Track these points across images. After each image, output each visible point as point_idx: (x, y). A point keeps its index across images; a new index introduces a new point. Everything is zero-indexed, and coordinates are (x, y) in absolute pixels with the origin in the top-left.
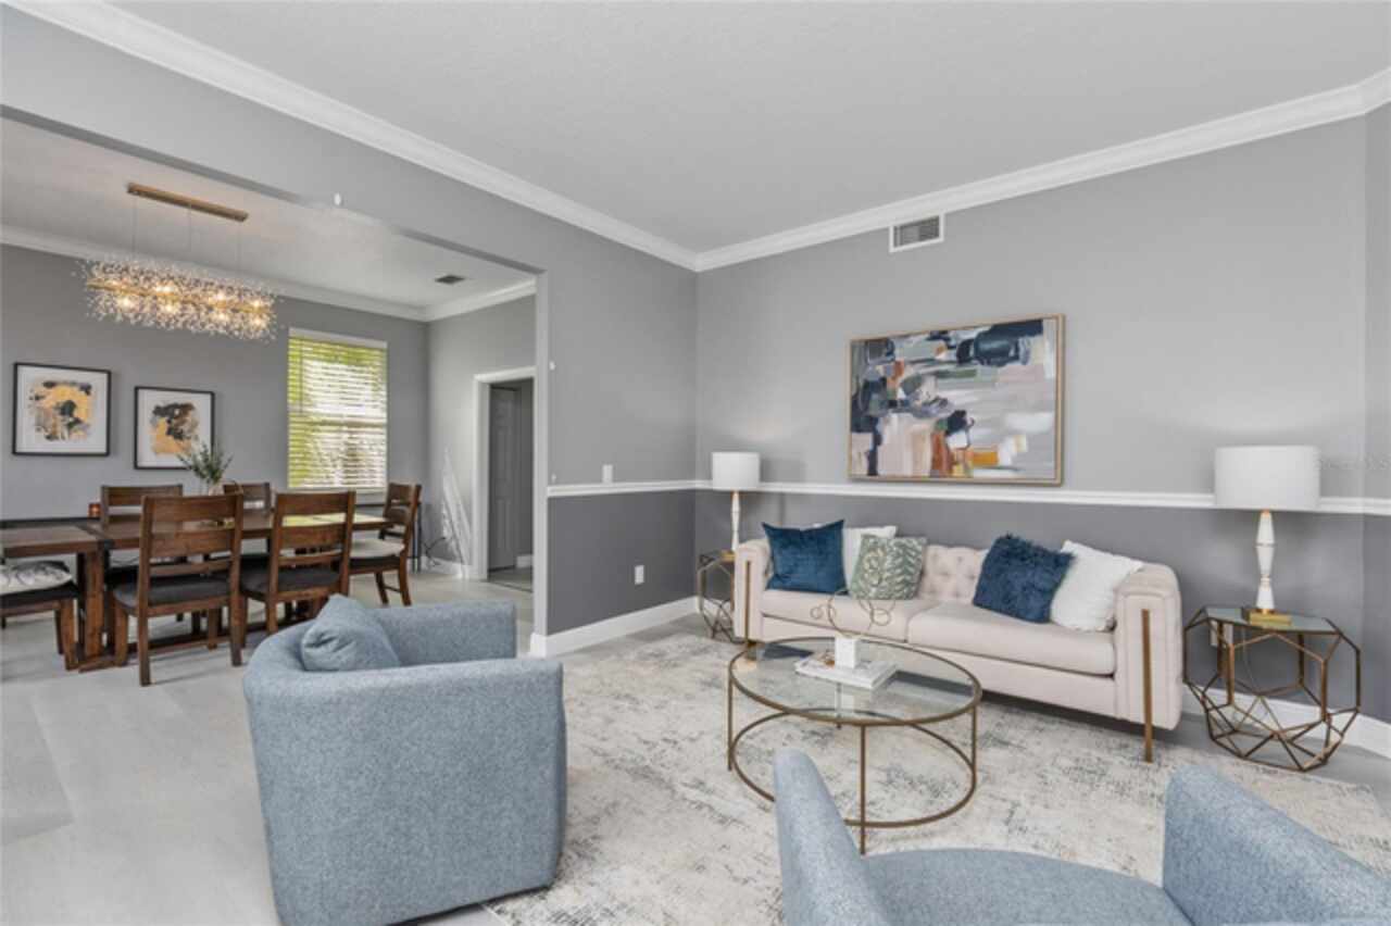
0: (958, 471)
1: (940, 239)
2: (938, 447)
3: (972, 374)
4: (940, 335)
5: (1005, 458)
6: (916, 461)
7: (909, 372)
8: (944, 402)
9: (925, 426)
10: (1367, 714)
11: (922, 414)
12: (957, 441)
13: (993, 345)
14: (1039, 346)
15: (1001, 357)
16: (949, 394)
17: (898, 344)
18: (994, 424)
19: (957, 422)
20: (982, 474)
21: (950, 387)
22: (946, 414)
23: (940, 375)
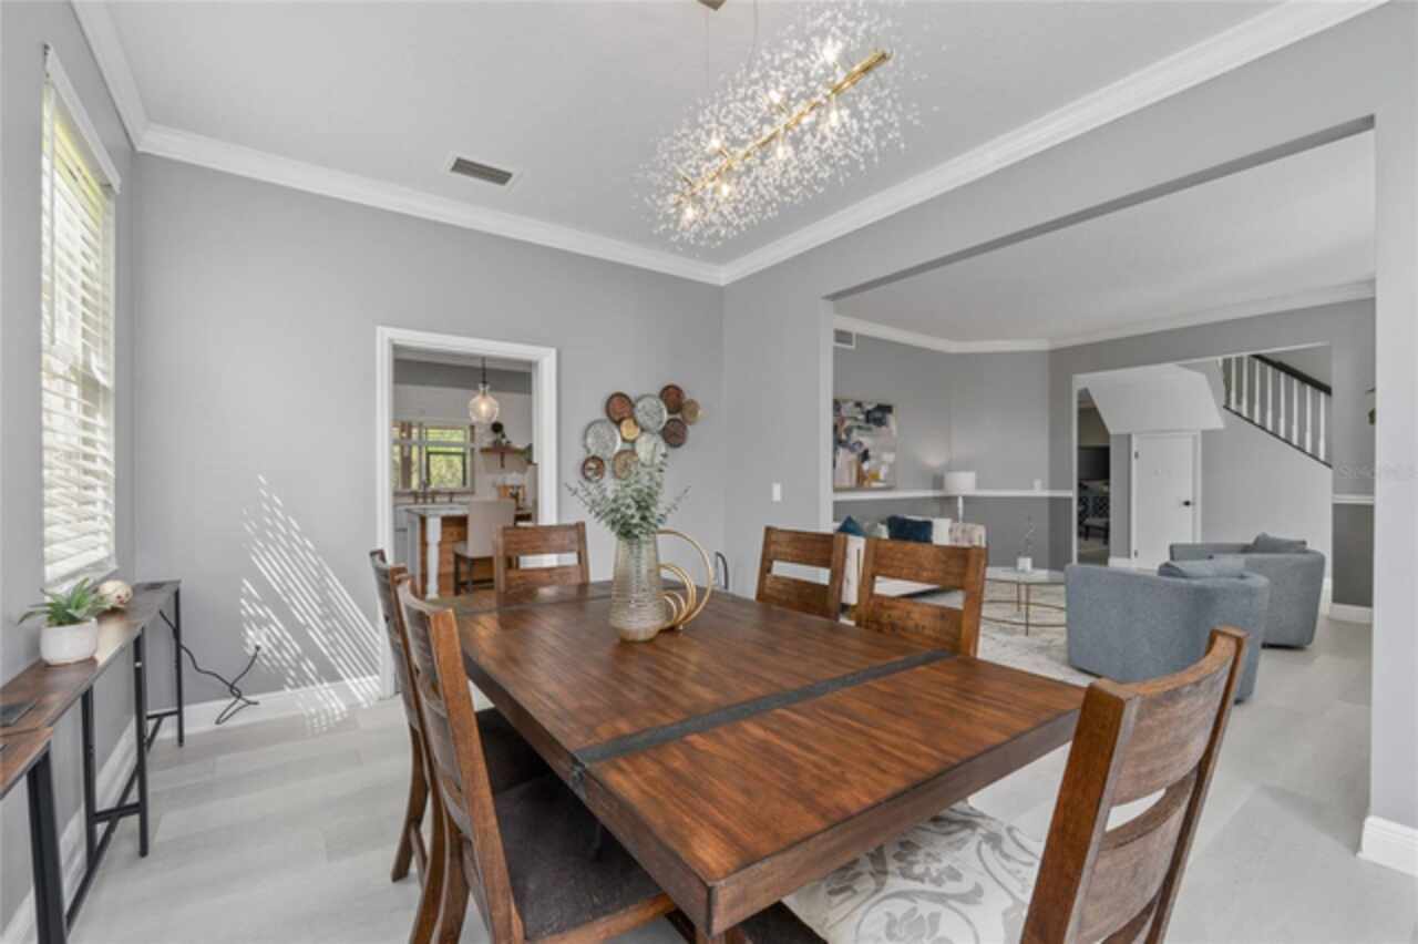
0: (866, 483)
1: (853, 347)
2: (859, 470)
3: (869, 429)
4: (858, 404)
5: (882, 476)
6: (850, 481)
7: (848, 423)
8: (861, 444)
9: (853, 457)
10: (992, 565)
11: (852, 449)
12: (866, 466)
13: (878, 415)
14: (891, 419)
15: (880, 422)
16: (862, 439)
17: (843, 405)
18: (878, 457)
19: (865, 456)
20: (875, 484)
21: (862, 435)
22: (861, 451)
23: (859, 428)
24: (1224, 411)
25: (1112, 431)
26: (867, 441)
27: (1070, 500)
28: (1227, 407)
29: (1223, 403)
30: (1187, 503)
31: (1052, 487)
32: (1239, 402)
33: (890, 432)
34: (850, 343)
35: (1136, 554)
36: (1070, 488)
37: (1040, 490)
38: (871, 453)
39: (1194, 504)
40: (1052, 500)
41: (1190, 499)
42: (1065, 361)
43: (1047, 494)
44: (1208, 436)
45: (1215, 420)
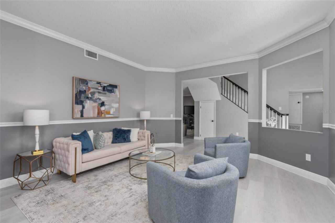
0: (103, 115)
2: (99, 110)
3: (105, 94)
4: (99, 83)
5: (111, 113)
7: (92, 90)
8: (100, 99)
9: (96, 104)
11: (95, 101)
12: (103, 108)
13: (109, 88)
14: (117, 91)
15: (111, 91)
16: (101, 98)
17: (89, 82)
18: (110, 105)
19: (103, 104)
20: (107, 116)
21: (101, 96)
22: (100, 102)
23: (99, 93)
24: (221, 95)
25: (195, 100)
26: (103, 98)
27: (181, 120)
28: (222, 94)
29: (221, 93)
30: (212, 121)
31: (176, 117)
32: (225, 93)
33: (117, 96)
34: (96, 58)
35: (200, 136)
36: (181, 117)
37: (172, 118)
38: (105, 103)
39: (214, 121)
40: (176, 121)
41: (213, 120)
42: (180, 76)
43: (175, 119)
44: (217, 102)
45: (219, 97)
